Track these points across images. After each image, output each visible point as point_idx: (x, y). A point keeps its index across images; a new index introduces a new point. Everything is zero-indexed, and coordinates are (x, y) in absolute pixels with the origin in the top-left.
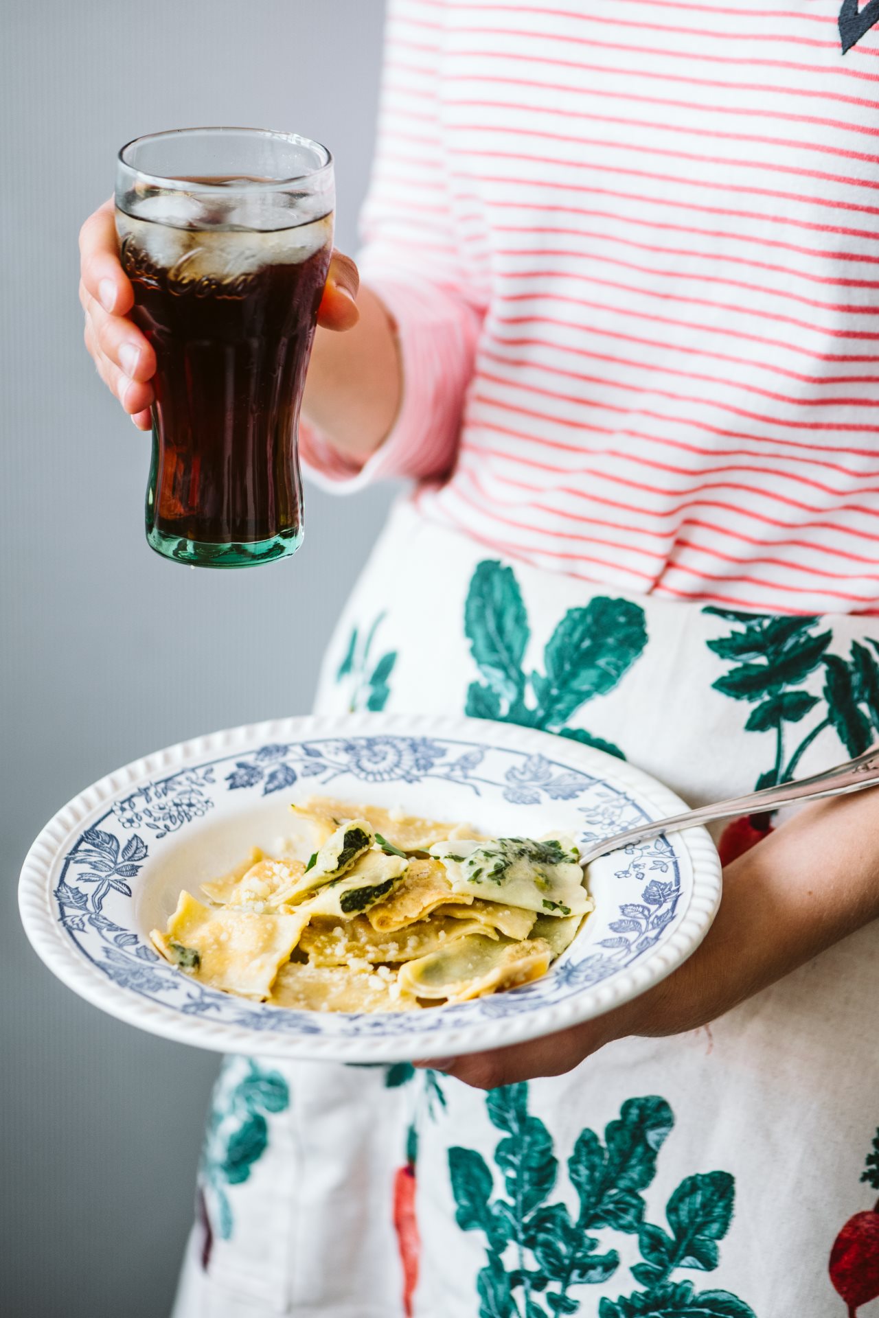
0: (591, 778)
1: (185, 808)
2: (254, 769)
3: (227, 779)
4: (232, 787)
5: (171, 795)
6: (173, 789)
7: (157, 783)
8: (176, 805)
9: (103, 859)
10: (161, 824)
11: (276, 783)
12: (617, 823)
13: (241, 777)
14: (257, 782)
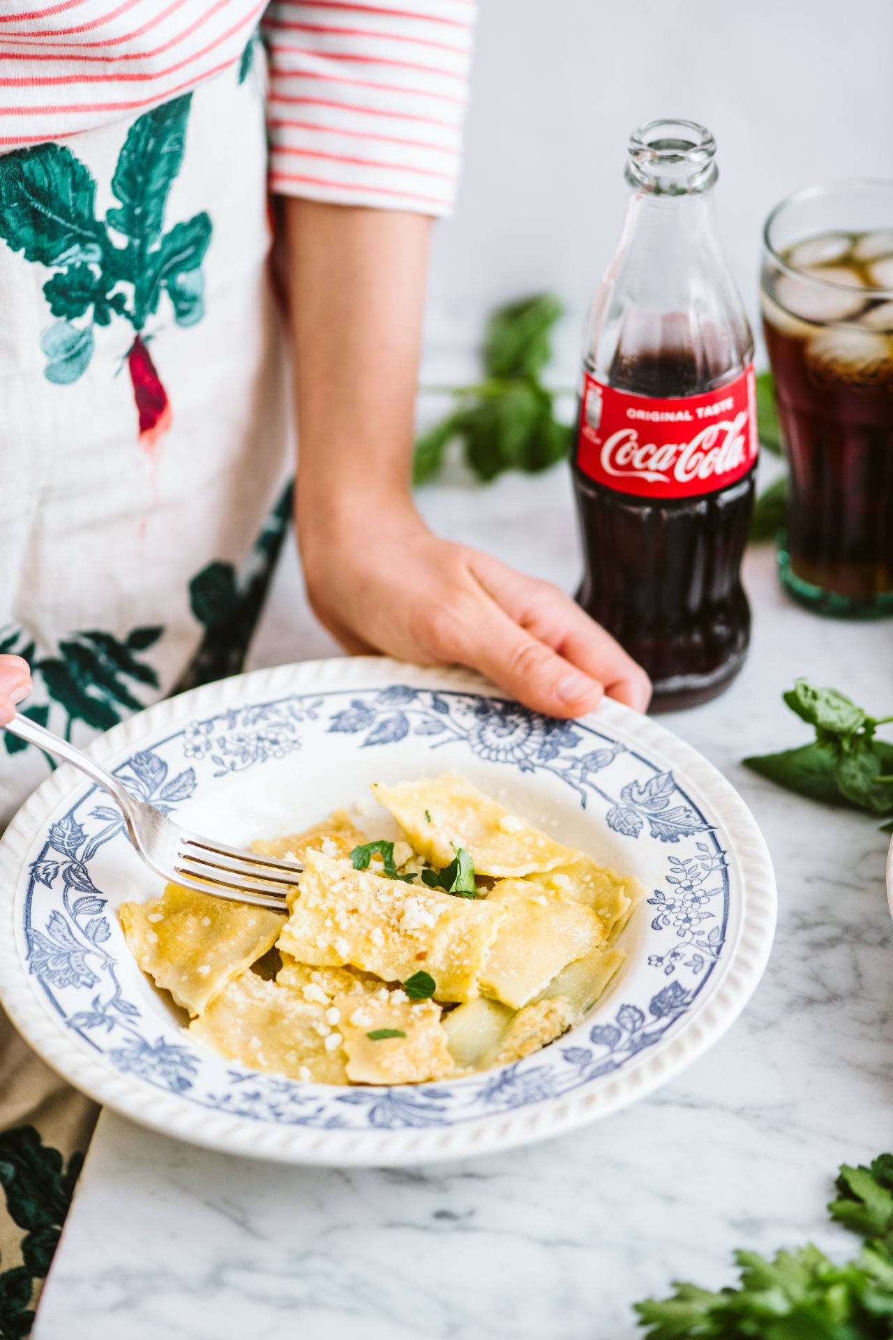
0: (704, 821)
1: (267, 744)
2: (367, 711)
3: (332, 718)
4: (334, 729)
5: (261, 724)
6: (267, 718)
7: (253, 707)
8: (260, 739)
9: (137, 792)
10: (228, 760)
11: (382, 735)
12: (694, 889)
13: (349, 718)
14: (362, 729)
